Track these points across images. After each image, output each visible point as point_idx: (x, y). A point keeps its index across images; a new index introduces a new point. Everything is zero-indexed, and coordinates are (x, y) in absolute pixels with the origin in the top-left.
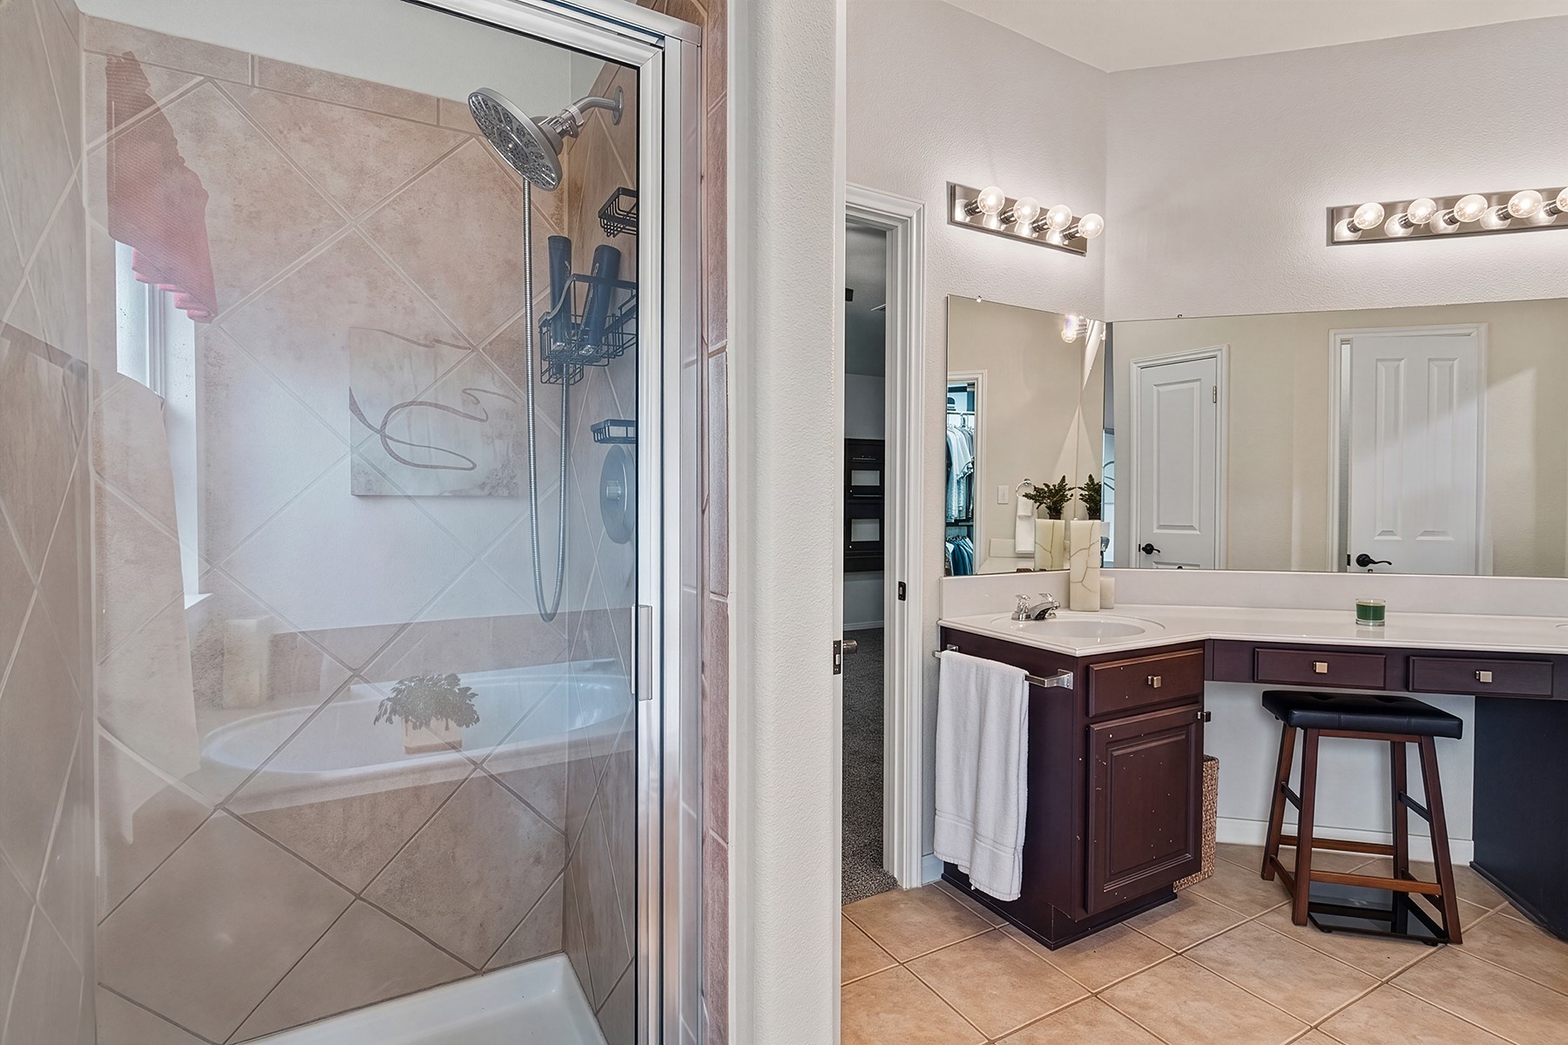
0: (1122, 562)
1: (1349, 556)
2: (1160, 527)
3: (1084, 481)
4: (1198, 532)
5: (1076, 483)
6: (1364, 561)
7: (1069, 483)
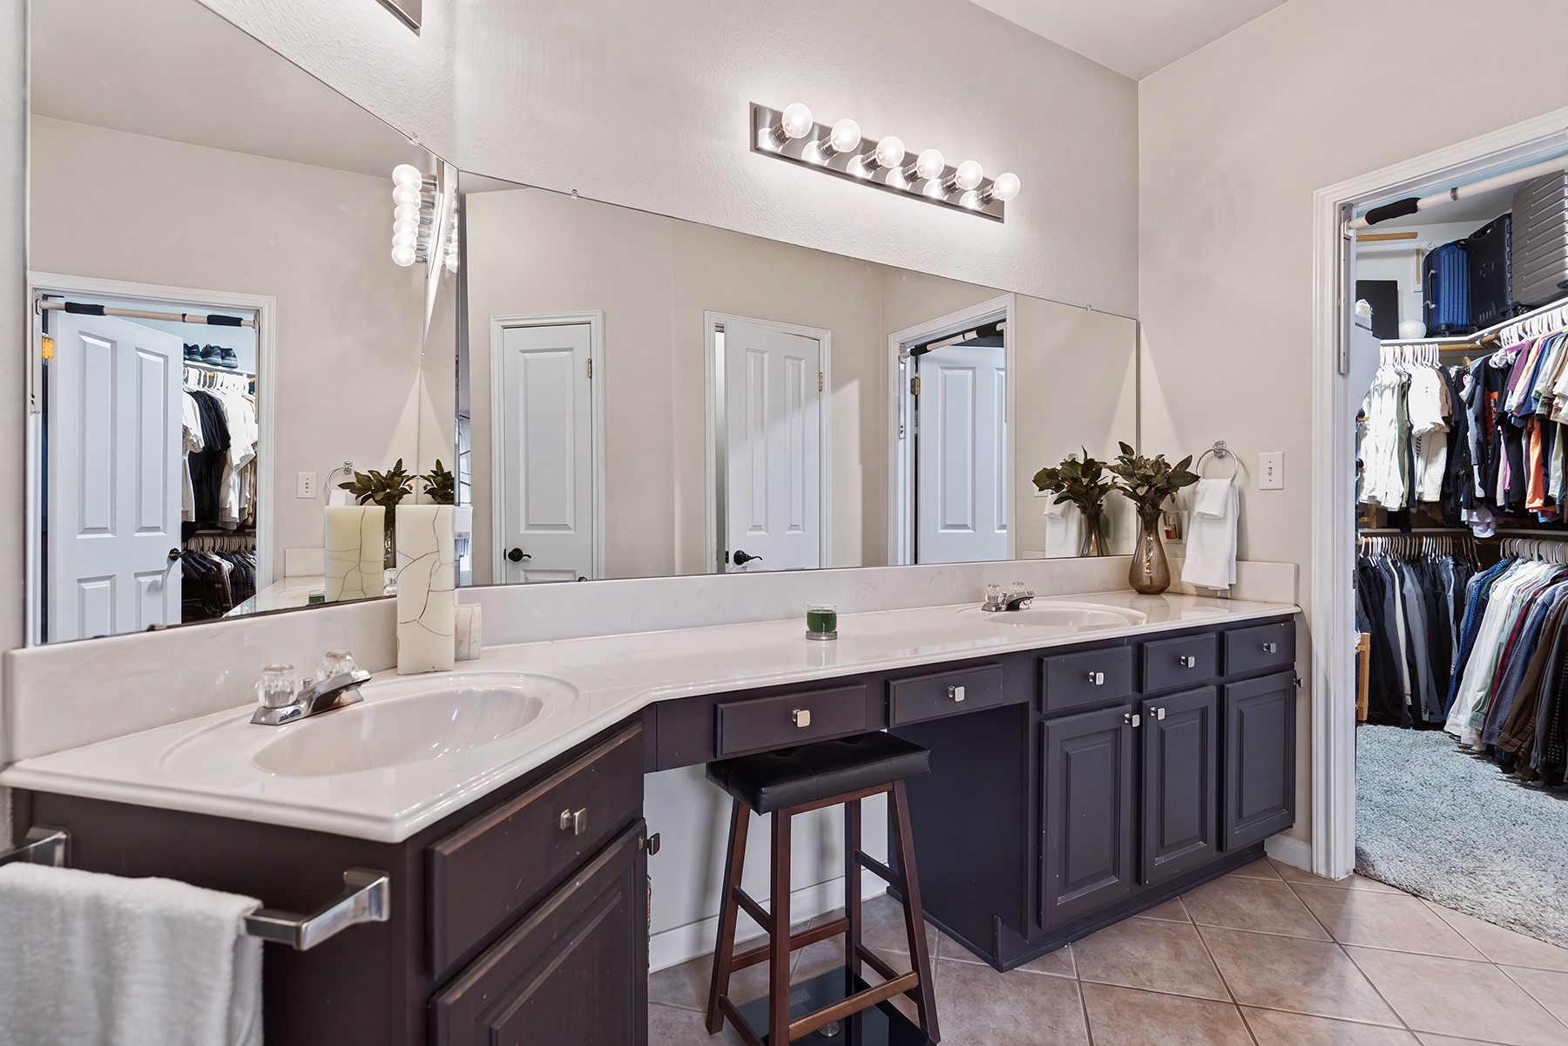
0: (482, 578)
1: (727, 553)
2: (529, 526)
3: (429, 468)
4: (573, 532)
5: (419, 468)
6: (741, 558)
7: (409, 469)
